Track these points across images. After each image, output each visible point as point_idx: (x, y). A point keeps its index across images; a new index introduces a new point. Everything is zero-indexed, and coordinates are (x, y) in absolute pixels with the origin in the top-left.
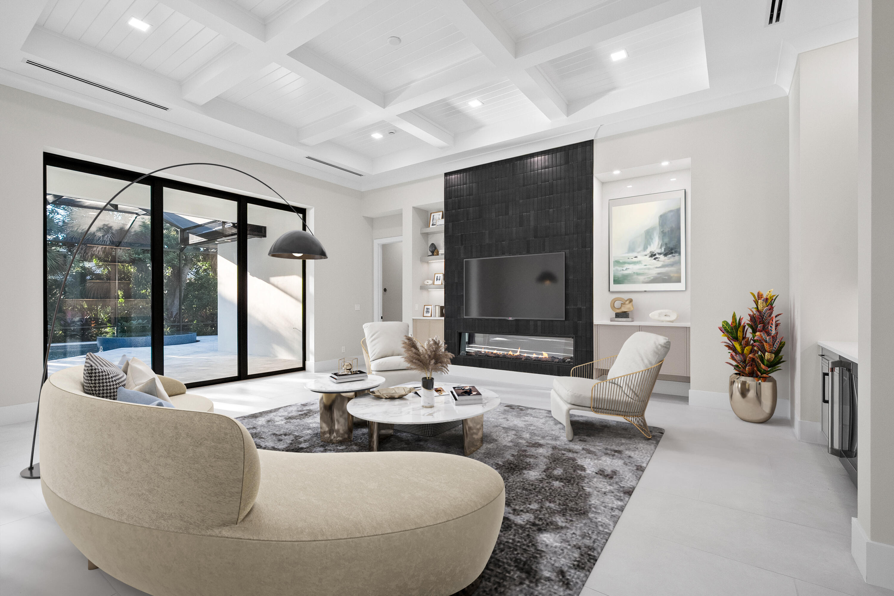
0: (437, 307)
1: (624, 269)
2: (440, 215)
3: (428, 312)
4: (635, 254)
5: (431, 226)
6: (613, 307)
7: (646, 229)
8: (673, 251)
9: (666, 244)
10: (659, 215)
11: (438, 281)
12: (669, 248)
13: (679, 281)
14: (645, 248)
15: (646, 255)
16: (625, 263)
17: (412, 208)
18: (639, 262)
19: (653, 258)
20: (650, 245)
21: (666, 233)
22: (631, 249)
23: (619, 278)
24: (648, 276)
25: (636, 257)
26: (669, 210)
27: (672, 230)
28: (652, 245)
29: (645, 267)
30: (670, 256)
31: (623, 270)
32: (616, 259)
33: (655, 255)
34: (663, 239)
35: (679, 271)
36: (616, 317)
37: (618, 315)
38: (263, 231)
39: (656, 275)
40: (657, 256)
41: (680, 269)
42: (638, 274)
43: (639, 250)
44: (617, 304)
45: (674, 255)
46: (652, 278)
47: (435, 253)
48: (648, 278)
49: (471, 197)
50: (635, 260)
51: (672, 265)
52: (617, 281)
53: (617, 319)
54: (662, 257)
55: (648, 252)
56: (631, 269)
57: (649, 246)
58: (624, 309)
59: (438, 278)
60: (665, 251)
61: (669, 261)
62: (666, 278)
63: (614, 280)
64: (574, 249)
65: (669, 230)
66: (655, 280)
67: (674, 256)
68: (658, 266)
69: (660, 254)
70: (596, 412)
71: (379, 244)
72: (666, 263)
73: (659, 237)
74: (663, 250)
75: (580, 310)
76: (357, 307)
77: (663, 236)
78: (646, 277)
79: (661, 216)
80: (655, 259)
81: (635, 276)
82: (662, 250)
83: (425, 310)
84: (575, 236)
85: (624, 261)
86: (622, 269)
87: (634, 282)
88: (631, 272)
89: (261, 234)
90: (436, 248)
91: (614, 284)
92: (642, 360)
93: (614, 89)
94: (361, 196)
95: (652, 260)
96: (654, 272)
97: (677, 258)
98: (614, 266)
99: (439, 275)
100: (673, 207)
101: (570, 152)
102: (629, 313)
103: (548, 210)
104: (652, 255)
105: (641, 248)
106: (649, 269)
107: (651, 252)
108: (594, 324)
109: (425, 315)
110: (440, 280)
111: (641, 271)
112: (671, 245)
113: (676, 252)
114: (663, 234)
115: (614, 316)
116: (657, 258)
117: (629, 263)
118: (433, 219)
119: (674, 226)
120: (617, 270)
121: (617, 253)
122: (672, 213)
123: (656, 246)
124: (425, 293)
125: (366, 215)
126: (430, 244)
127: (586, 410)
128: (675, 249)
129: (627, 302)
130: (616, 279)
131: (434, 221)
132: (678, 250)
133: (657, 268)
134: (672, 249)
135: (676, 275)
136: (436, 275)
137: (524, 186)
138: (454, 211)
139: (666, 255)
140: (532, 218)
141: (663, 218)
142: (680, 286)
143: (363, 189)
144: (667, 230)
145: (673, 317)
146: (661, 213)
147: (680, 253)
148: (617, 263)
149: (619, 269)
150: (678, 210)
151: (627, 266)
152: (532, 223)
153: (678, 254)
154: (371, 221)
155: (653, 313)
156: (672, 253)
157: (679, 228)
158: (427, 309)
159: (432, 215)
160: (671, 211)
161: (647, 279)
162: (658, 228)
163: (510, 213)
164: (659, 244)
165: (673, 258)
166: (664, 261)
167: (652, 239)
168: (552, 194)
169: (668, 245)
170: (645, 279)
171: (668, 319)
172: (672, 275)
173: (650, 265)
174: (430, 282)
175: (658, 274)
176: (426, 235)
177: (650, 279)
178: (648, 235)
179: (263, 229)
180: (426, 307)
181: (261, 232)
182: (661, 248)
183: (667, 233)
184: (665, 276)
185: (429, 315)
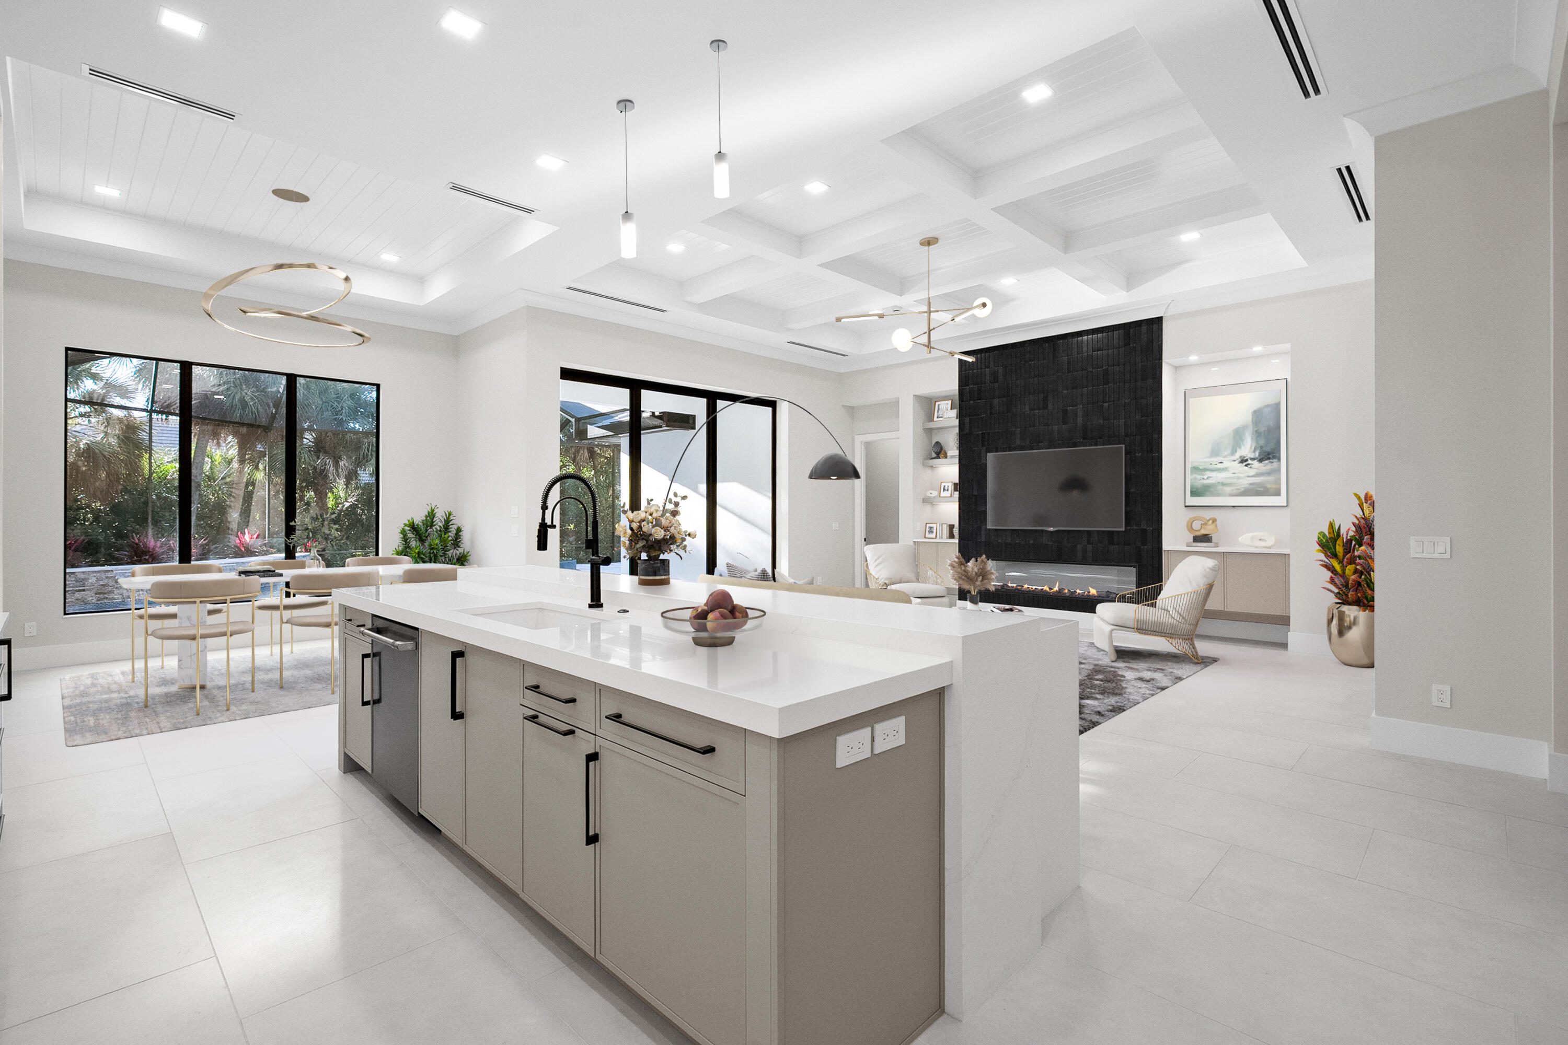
0: (945, 527)
1: (1205, 477)
2: (948, 404)
3: (931, 532)
4: (1220, 459)
5: (935, 419)
6: (1190, 528)
7: (1235, 427)
8: (1271, 456)
9: (1261, 447)
10: (1252, 410)
11: (946, 492)
12: (1265, 452)
13: (1278, 493)
14: (1234, 452)
15: (1235, 461)
16: (1206, 470)
17: (912, 396)
18: (1225, 469)
19: (1244, 464)
20: (1240, 448)
21: (1261, 433)
22: (1215, 452)
23: (1198, 489)
24: (1237, 488)
25: (1221, 463)
26: (1266, 404)
27: (1269, 430)
28: (1243, 448)
29: (1234, 475)
30: (1267, 462)
31: (1203, 479)
32: (1195, 465)
33: (1246, 460)
34: (1257, 441)
35: (1278, 482)
36: (1194, 542)
37: (1197, 539)
38: (691, 421)
39: (1248, 486)
40: (1250, 462)
41: (1280, 479)
42: (1223, 484)
43: (1226, 453)
44: (1196, 525)
45: (1271, 460)
46: (1243, 489)
47: (941, 455)
48: (1236, 489)
49: (996, 385)
50: (1220, 466)
51: (1269, 473)
52: (1195, 493)
53: (1195, 544)
54: (1255, 463)
55: (1237, 456)
56: (1215, 478)
57: (1238, 449)
58: (1203, 532)
59: (946, 488)
60: (1259, 455)
61: (1265, 468)
62: (1261, 489)
63: (1191, 492)
64: (1137, 454)
65: (1266, 429)
66: (1246, 493)
67: (1272, 462)
68: (1250, 475)
69: (1253, 459)
70: (1140, 633)
71: (862, 442)
72: (1261, 471)
73: (1252, 437)
74: (1257, 455)
75: (1144, 532)
76: (835, 526)
77: (1258, 437)
78: (1234, 488)
79: (1255, 412)
80: (1246, 465)
81: (1220, 487)
82: (1255, 454)
83: (928, 529)
84: (1138, 437)
85: (1204, 467)
86: (1203, 477)
87: (1218, 495)
88: (1213, 482)
89: (686, 425)
90: (941, 448)
91: (1191, 496)
92: (1190, 583)
93: (1186, 261)
94: (840, 378)
95: (1242, 467)
96: (1245, 483)
97: (1275, 465)
98: (1192, 473)
99: (946, 484)
100: (1271, 400)
101: (1132, 331)
102: (1211, 537)
103: (1101, 404)
104: (1243, 460)
105: (1228, 451)
106: (1238, 478)
107: (1241, 457)
108: (1163, 549)
109: (927, 536)
110: (948, 490)
111: (1228, 481)
112: (1268, 449)
113: (1274, 457)
114: (1257, 434)
115: (1192, 540)
116: (1249, 464)
117: (1212, 470)
118: (939, 409)
119: (1272, 425)
120: (1195, 478)
121: (1197, 457)
122: (1269, 409)
123: (1248, 449)
124: (928, 508)
125: (847, 404)
126: (934, 442)
127: (1129, 631)
128: (1274, 453)
129: (1211, 522)
130: (1194, 490)
131: (940, 412)
132: (1277, 455)
133: (1248, 477)
134: (1269, 454)
135: (1274, 486)
136: (943, 485)
137: (1069, 372)
138: (972, 402)
139: (1260, 460)
140: (1080, 414)
141: (1257, 415)
142: (1281, 500)
143: (842, 371)
144: (1262, 429)
145: (1270, 541)
146: (1255, 407)
147: (1279, 459)
148: (1196, 469)
149: (1199, 477)
150: (1278, 405)
151: (1209, 474)
152: (1080, 420)
153: (1276, 460)
154: (851, 410)
155: (1244, 536)
156: (1269, 458)
157: (1279, 428)
158: (931, 528)
159: (937, 403)
160: (1268, 406)
161: (1235, 491)
162: (1251, 427)
163: (1050, 407)
164: (1251, 447)
165: (1270, 464)
166: (1258, 469)
167: (1243, 440)
168: (1107, 384)
169: (1264, 449)
170: (1233, 490)
171: (1263, 544)
172: (1269, 486)
173: (1240, 473)
174: (935, 493)
175: (1251, 484)
176: (929, 432)
177: (1240, 491)
178: (1238, 436)
179: (690, 418)
180: (928, 525)
181: (688, 423)
182: (1254, 452)
183: (1263, 434)
184: (1260, 487)
185: (933, 536)
